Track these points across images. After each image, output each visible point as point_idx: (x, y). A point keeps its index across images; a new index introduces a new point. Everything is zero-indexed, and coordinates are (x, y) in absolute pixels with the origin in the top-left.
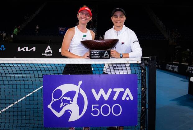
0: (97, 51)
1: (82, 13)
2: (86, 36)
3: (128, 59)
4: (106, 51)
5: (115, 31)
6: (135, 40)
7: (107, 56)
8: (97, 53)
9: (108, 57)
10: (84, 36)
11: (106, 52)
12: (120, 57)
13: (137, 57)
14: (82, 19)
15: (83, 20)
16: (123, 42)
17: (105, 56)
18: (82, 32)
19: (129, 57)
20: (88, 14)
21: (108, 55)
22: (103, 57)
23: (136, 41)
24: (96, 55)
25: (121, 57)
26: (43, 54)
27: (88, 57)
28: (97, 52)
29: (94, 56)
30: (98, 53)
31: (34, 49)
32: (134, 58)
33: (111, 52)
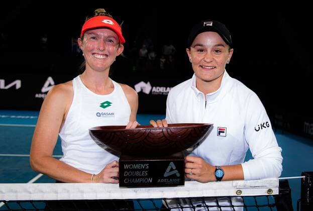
0: (143, 163)
1: (93, 35)
2: (109, 104)
3: (240, 183)
4: (172, 163)
5: (199, 92)
6: (261, 122)
7: (174, 176)
8: (141, 170)
9: (178, 180)
10: (102, 106)
11: (172, 165)
12: (214, 178)
13: (269, 177)
14: (93, 54)
15: (99, 57)
16: (222, 126)
17: (169, 178)
18: (97, 91)
19: (242, 179)
20: (112, 39)
21: (178, 175)
22: (162, 180)
23: (263, 126)
24: (138, 173)
25: (219, 179)
26: (37, 96)
27: (112, 180)
28: (143, 166)
29: (132, 177)
30: (145, 169)
31: (18, 84)
32: (259, 179)
33: (188, 165)
